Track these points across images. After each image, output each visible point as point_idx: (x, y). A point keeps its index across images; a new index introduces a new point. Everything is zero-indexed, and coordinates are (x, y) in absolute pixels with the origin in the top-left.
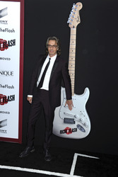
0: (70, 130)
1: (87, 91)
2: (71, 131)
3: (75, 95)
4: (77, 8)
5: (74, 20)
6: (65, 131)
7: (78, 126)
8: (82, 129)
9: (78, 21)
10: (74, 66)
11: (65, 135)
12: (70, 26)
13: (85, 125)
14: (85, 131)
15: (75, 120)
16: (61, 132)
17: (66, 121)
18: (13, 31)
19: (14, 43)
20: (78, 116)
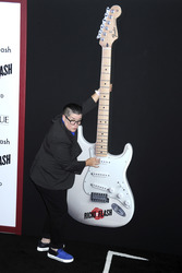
0: (100, 212)
1: (129, 149)
2: (102, 214)
3: (109, 155)
4: (113, 13)
5: (108, 34)
6: (93, 214)
7: (114, 206)
8: (119, 210)
9: (113, 36)
10: (107, 108)
11: (93, 221)
12: (101, 43)
13: (124, 204)
14: (124, 215)
15: (110, 196)
16: (86, 215)
17: (95, 197)
18: (9, 50)
19: (10, 69)
20: (114, 190)
